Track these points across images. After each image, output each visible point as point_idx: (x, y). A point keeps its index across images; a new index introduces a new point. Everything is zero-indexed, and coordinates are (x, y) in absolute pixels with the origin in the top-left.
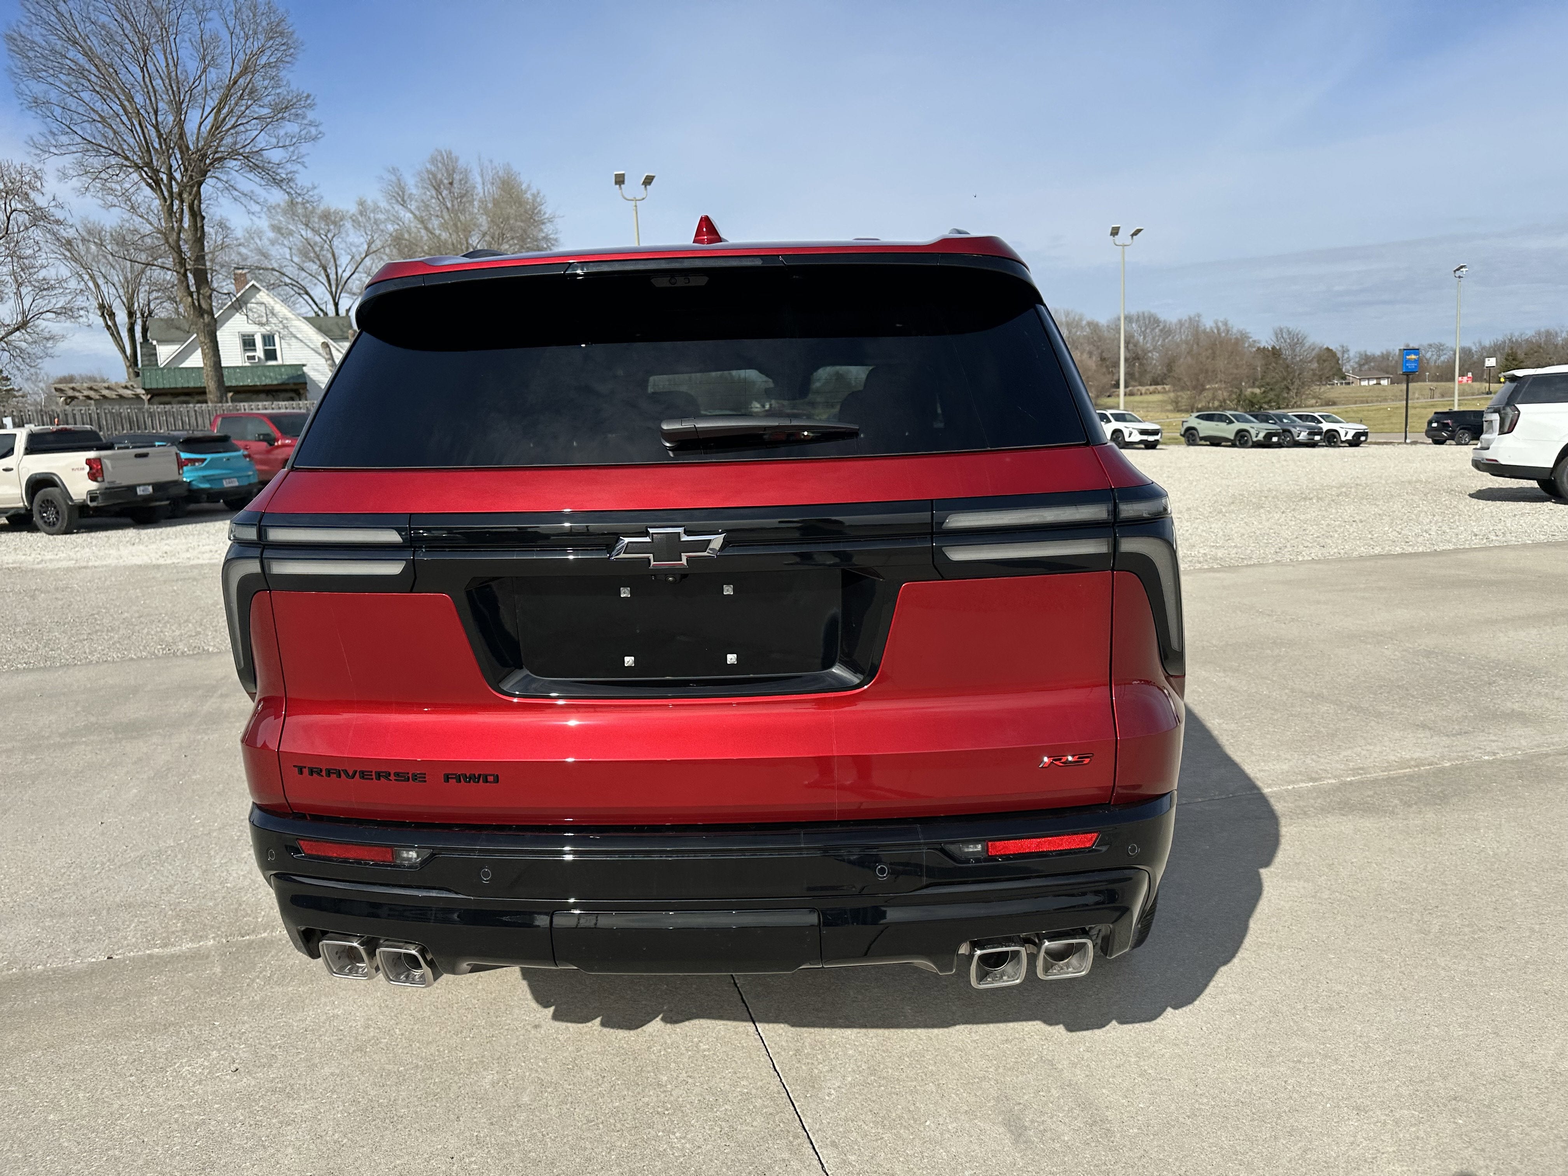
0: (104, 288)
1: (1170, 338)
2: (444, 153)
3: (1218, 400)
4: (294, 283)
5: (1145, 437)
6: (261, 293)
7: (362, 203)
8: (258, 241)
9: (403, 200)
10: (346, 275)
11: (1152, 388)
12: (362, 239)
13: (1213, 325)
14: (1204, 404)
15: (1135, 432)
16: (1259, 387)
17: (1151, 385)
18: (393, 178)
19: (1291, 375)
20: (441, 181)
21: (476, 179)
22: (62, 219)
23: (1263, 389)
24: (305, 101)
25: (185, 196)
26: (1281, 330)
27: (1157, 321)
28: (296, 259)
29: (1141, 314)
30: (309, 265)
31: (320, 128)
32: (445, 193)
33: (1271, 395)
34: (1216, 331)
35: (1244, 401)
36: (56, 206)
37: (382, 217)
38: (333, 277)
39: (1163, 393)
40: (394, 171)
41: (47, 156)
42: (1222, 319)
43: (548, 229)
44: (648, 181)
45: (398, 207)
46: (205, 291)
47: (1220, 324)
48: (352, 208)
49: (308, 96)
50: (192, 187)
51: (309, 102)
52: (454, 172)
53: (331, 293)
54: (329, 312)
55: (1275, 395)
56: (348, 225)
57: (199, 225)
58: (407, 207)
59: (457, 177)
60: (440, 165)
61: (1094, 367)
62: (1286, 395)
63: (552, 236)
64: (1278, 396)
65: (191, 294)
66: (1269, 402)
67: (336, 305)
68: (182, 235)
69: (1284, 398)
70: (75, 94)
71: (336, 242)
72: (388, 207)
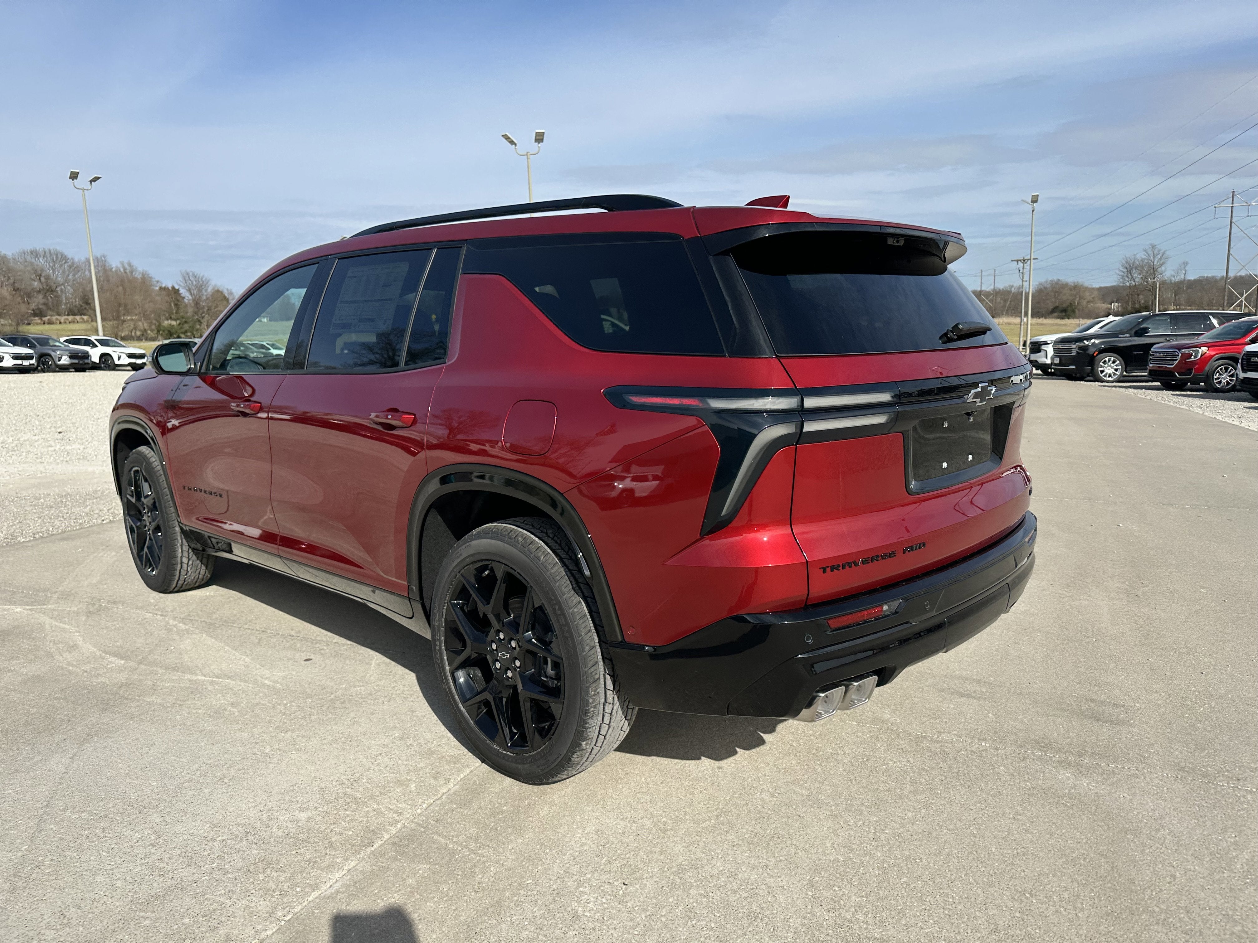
1: (80, 273)
3: (140, 330)
5: (133, 360)
11: (70, 318)
13: (119, 265)
14: (127, 333)
15: (124, 356)
16: (175, 320)
17: (68, 315)
19: (201, 311)
23: (178, 322)
26: (188, 274)
27: (64, 258)
29: (46, 249)
33: (186, 327)
34: (122, 270)
35: (164, 331)
39: (81, 322)
42: (126, 261)
47: (126, 266)
55: (190, 327)
61: (9, 297)
62: (198, 327)
64: (192, 327)
66: (186, 332)
69: (197, 330)
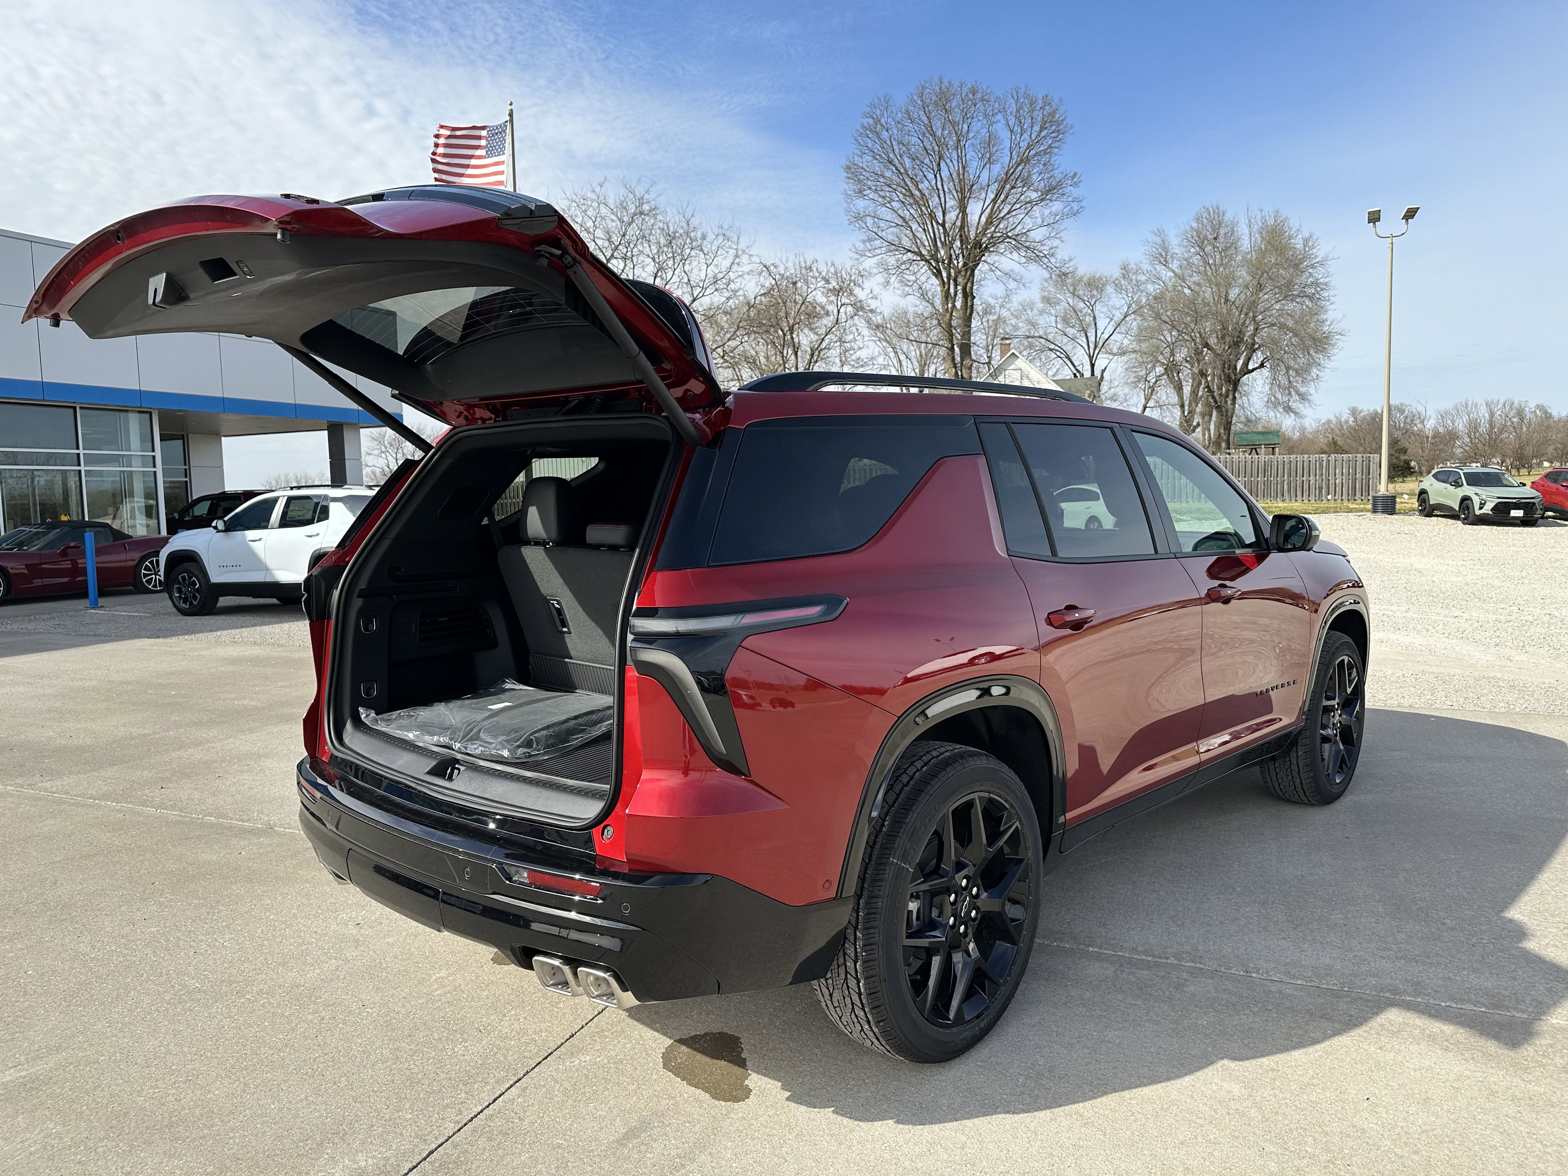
0: (904, 364)
2: (1211, 209)
4: (1057, 348)
6: (1019, 360)
7: (1125, 268)
8: (1029, 312)
9: (1166, 261)
10: (1106, 336)
12: (1123, 302)
18: (1158, 240)
20: (1206, 238)
21: (1243, 230)
22: (874, 308)
24: (1075, 179)
25: (960, 280)
28: (1059, 326)
30: (1071, 331)
31: (1083, 204)
32: (1208, 249)
36: (872, 298)
37: (1142, 278)
38: (1092, 339)
40: (1160, 233)
41: (864, 258)
43: (1319, 273)
44: (1410, 214)
45: (1160, 268)
46: (967, 362)
48: (1116, 272)
49: (1075, 174)
50: (966, 270)
51: (1075, 180)
52: (1220, 225)
53: (1089, 356)
54: (1085, 373)
56: (1110, 289)
57: (969, 304)
58: (1168, 268)
59: (1222, 232)
60: (1205, 221)
63: (1322, 280)
65: (955, 367)
67: (1093, 366)
68: (954, 314)
70: (888, 205)
71: (1098, 307)
72: (1150, 268)
